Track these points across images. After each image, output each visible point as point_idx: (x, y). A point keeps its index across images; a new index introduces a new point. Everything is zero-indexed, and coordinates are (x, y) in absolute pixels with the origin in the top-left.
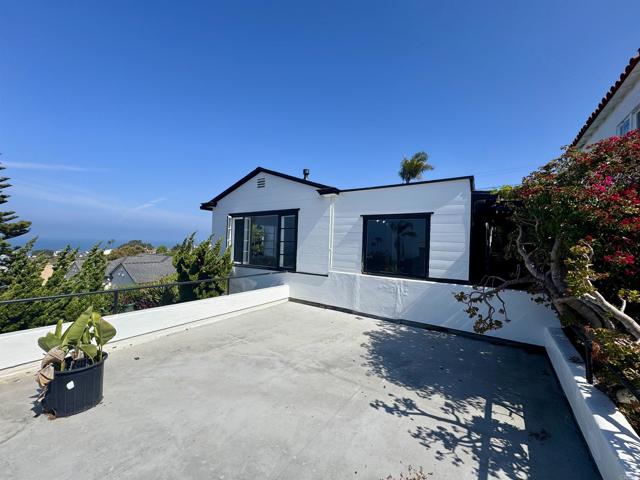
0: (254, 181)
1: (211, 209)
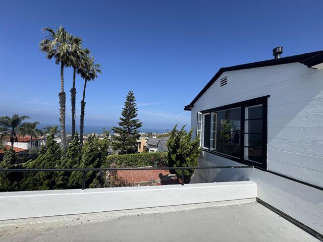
0: (218, 81)
1: (190, 110)
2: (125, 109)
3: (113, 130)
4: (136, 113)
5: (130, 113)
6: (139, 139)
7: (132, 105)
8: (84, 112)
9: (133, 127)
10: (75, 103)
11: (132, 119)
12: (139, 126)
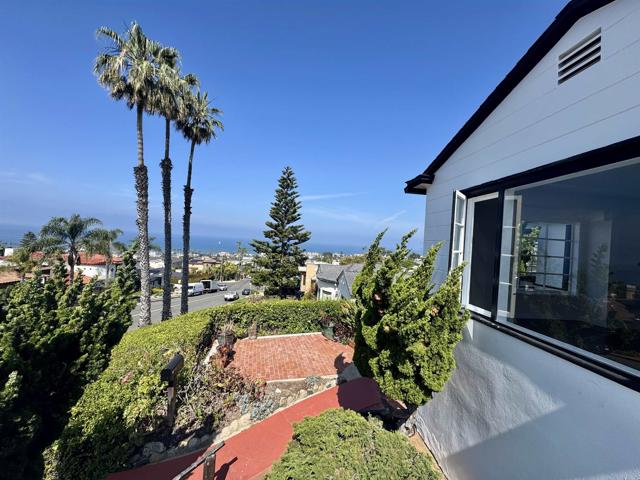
1: (423, 192)
2: (276, 204)
3: (253, 245)
4: (299, 211)
5: (286, 212)
6: (303, 265)
7: (290, 195)
8: (190, 208)
9: (292, 242)
10: (169, 189)
11: (291, 225)
12: (304, 238)
